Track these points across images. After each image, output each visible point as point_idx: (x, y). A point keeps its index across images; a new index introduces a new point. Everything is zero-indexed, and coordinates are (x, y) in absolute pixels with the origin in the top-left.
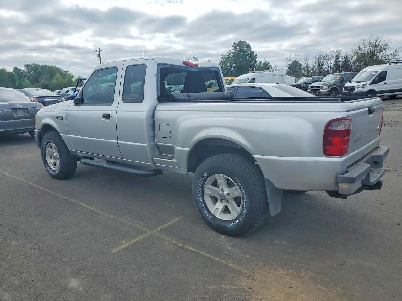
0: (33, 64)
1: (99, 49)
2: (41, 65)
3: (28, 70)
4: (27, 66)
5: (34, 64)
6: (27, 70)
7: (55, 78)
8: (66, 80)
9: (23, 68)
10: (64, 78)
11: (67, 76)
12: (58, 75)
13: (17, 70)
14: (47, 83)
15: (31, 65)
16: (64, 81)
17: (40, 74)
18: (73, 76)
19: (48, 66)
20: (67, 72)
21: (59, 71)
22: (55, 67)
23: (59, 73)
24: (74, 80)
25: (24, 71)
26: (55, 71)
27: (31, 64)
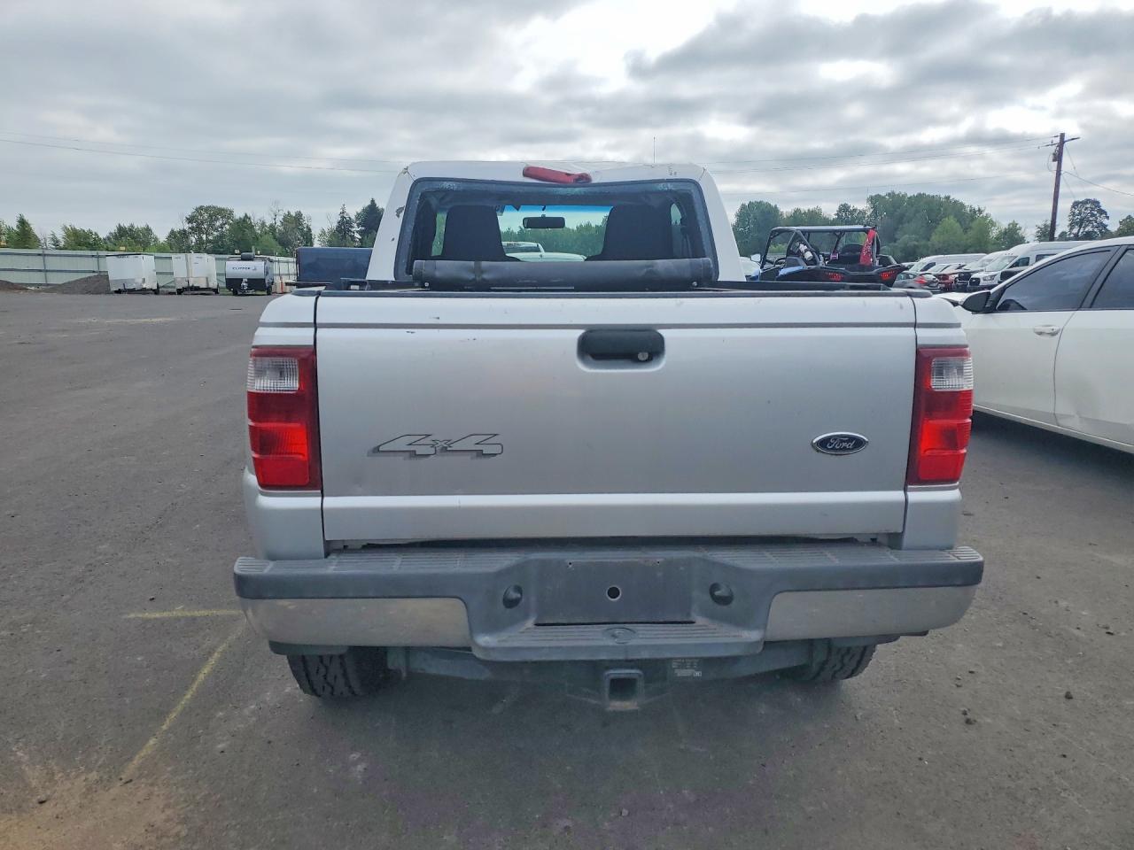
0: (889, 194)
1: (1062, 135)
2: (909, 196)
3: (875, 208)
4: (875, 200)
5: (891, 195)
6: (872, 210)
7: (939, 228)
8: (971, 233)
9: (862, 205)
10: (965, 230)
11: (974, 225)
12: (950, 221)
13: (847, 210)
14: (916, 243)
15: (884, 198)
16: (965, 237)
17: (901, 220)
18: (993, 224)
19: (929, 196)
20: (979, 210)
21: (957, 208)
22: (948, 198)
23: (955, 216)
24: (994, 233)
25: (863, 212)
26: (945, 209)
27: (883, 194)
